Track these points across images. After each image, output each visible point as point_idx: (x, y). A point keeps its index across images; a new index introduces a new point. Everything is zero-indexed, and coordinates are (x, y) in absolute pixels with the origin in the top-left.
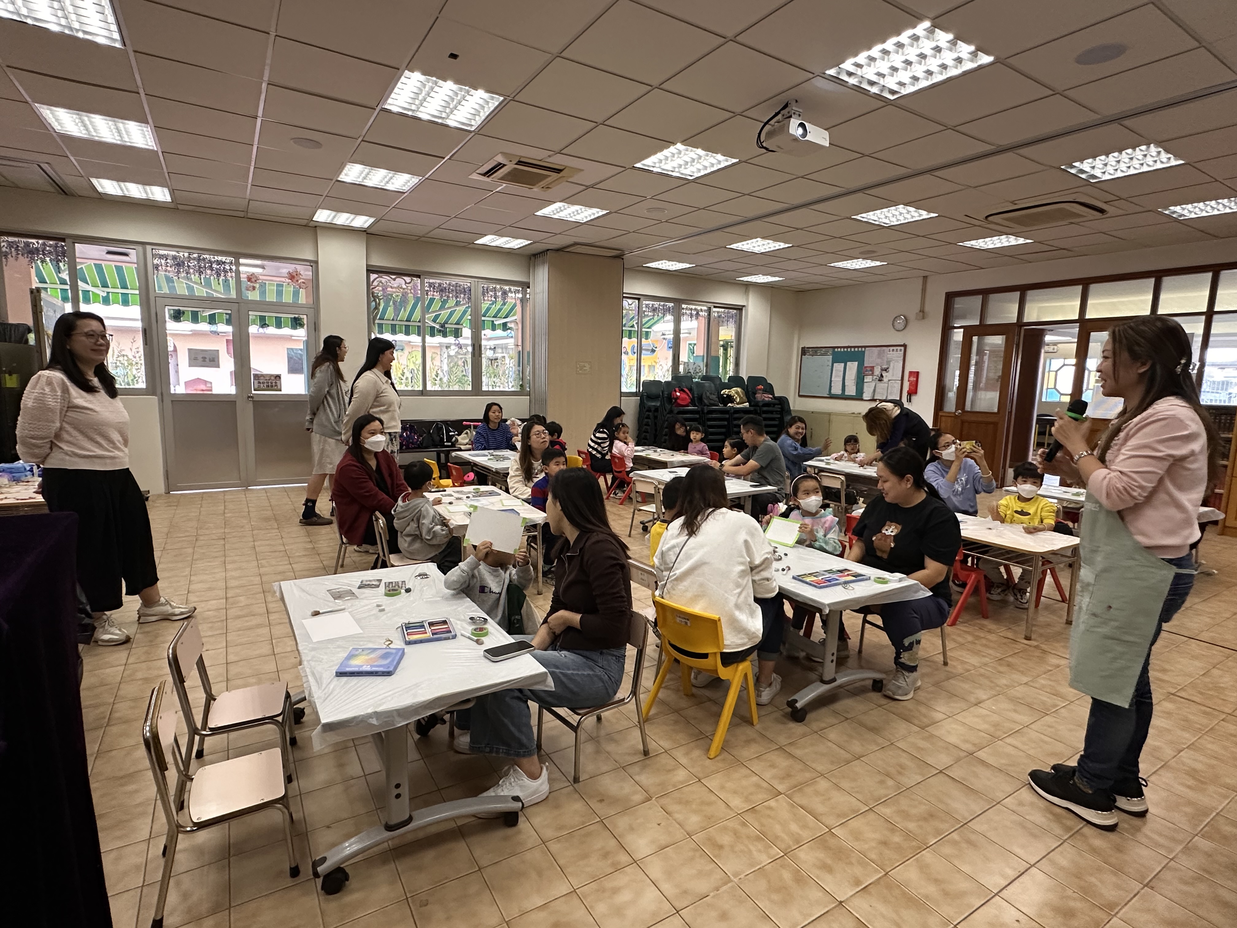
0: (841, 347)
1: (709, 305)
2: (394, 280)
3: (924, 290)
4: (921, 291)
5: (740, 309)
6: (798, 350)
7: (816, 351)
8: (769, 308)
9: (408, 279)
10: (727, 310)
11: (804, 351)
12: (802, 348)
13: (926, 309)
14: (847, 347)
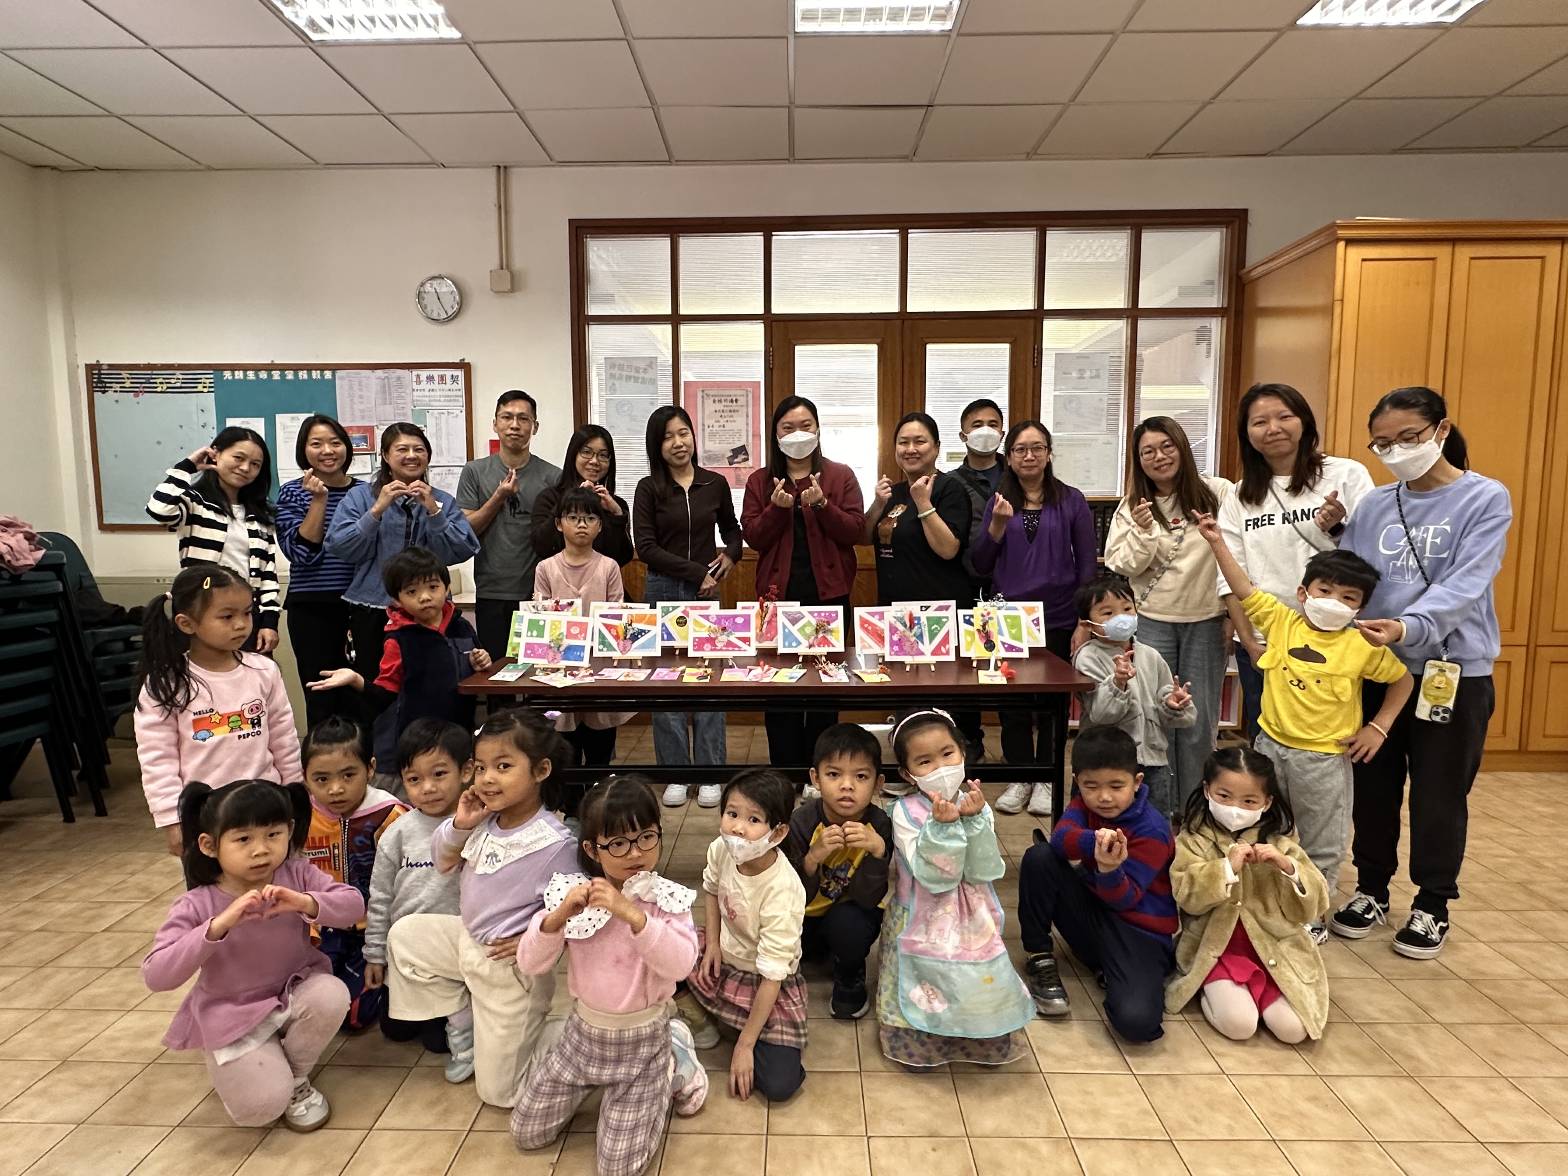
0: (245, 368)
3: (503, 208)
4: (495, 210)
7: (147, 377)
12: (90, 368)
13: (518, 263)
14: (270, 368)
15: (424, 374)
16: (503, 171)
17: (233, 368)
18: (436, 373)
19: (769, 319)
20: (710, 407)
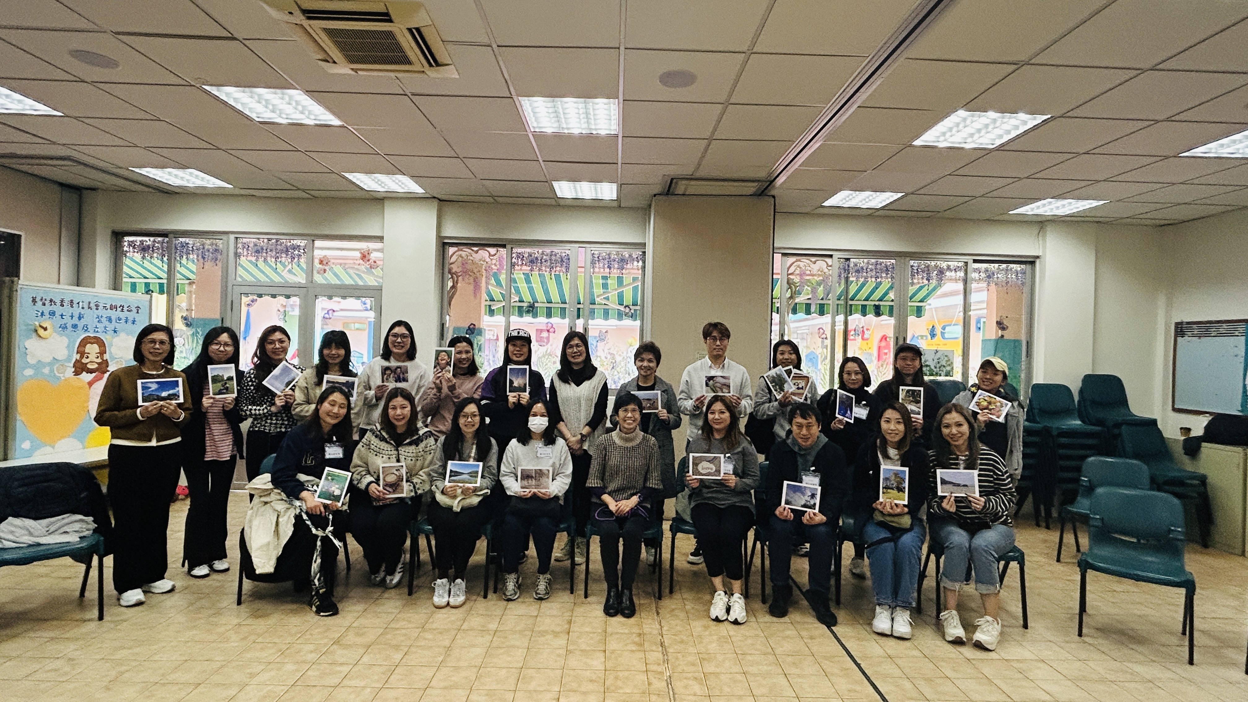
1: (965, 258)
2: (477, 252)
5: (1031, 262)
6: (1167, 327)
7: (1207, 328)
8: (1093, 258)
9: (492, 250)
10: (1004, 266)
11: (1181, 329)
12: (1177, 324)
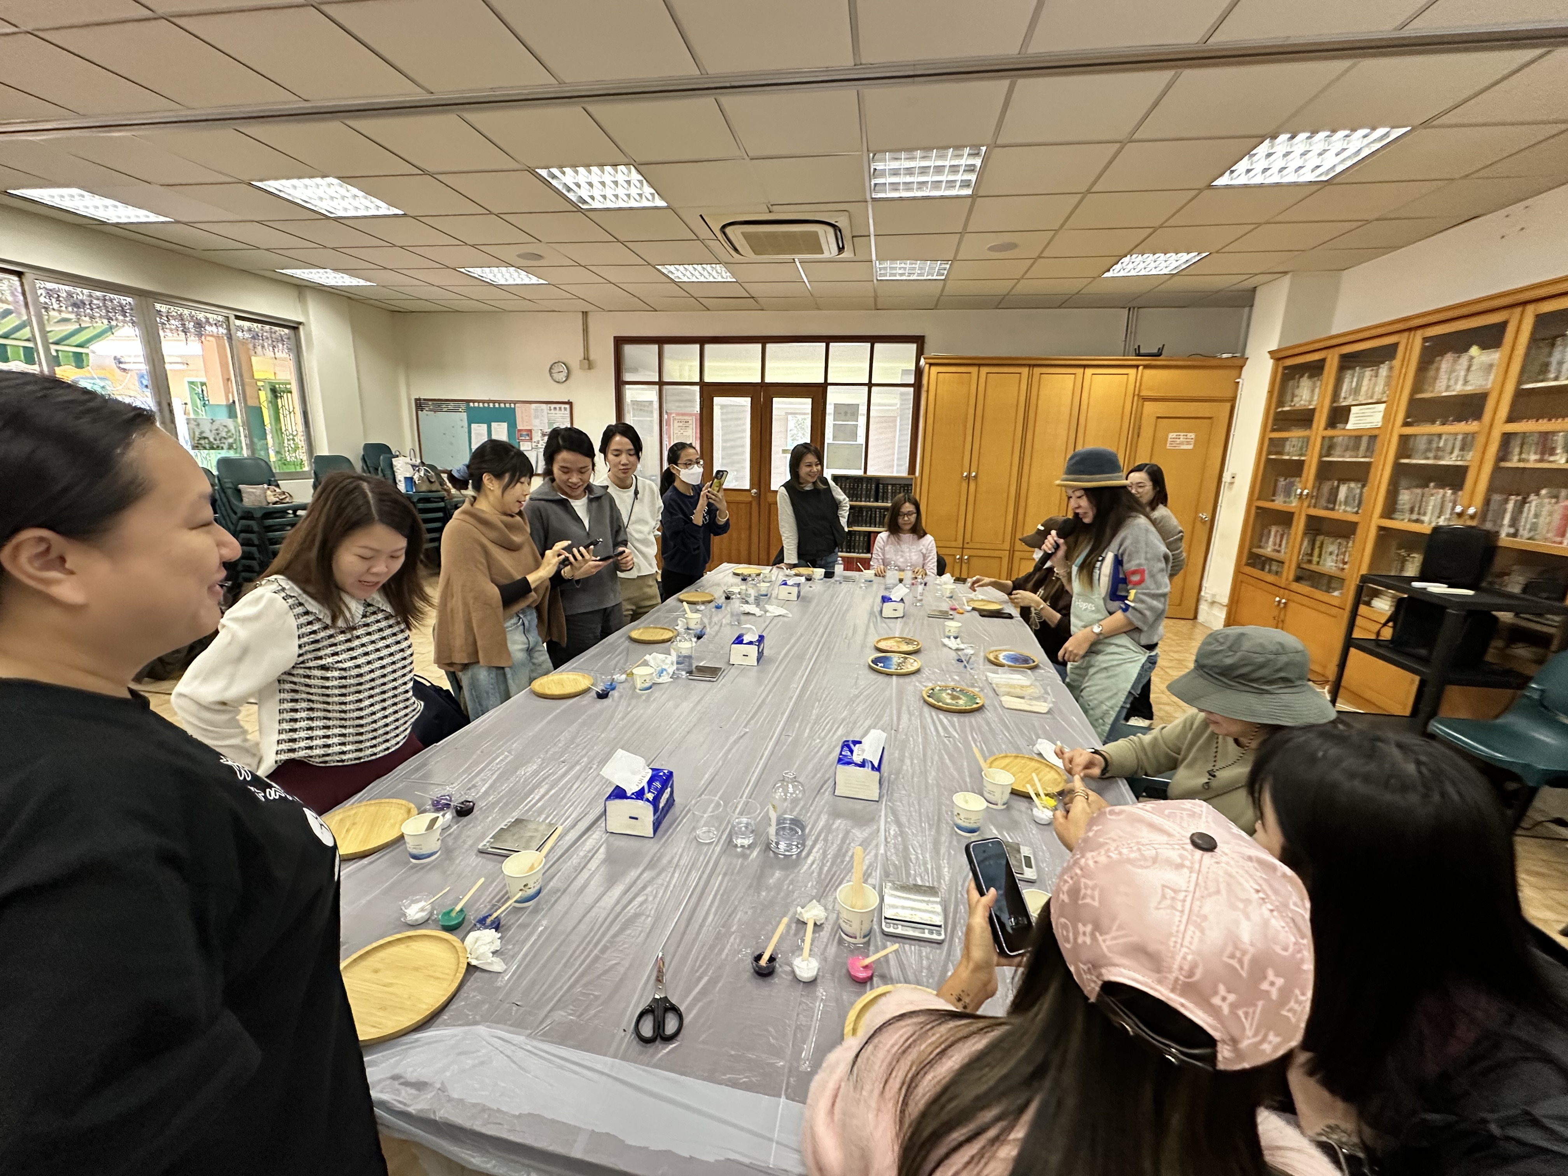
0: (479, 401)
3: (586, 331)
4: (581, 332)
5: (295, 327)
6: (409, 403)
7: (439, 405)
8: (351, 331)
10: (266, 327)
11: (420, 405)
12: (416, 400)
13: (592, 357)
14: (489, 402)
15: (553, 406)
16: (585, 314)
17: (474, 401)
18: (558, 406)
19: (702, 384)
20: (676, 424)
